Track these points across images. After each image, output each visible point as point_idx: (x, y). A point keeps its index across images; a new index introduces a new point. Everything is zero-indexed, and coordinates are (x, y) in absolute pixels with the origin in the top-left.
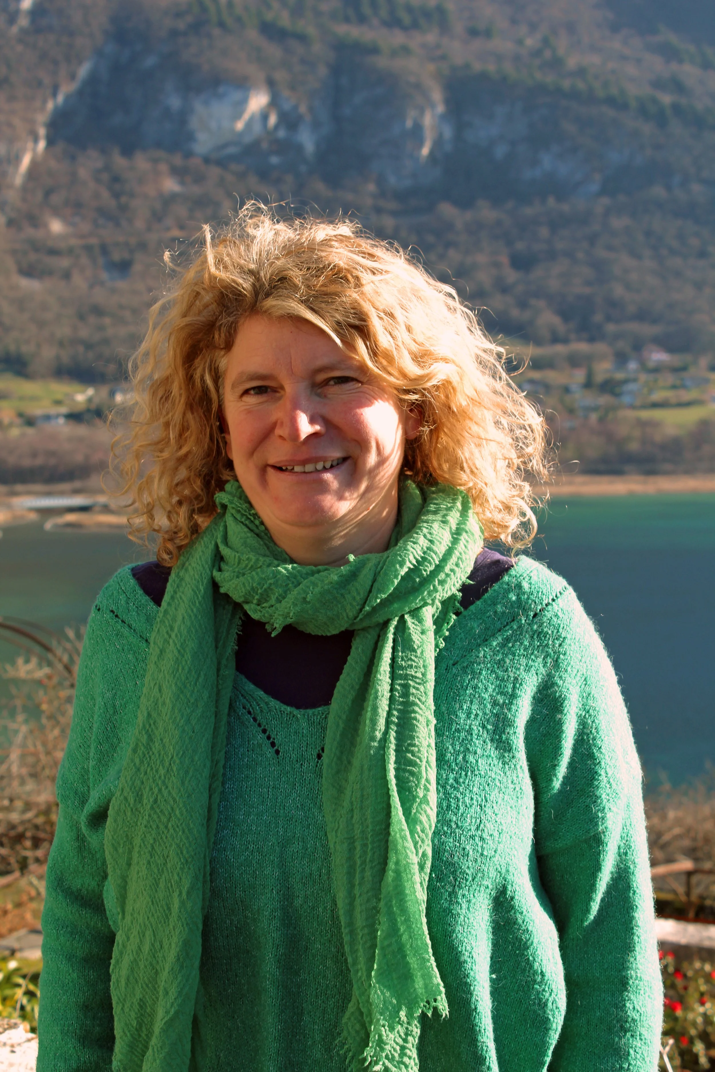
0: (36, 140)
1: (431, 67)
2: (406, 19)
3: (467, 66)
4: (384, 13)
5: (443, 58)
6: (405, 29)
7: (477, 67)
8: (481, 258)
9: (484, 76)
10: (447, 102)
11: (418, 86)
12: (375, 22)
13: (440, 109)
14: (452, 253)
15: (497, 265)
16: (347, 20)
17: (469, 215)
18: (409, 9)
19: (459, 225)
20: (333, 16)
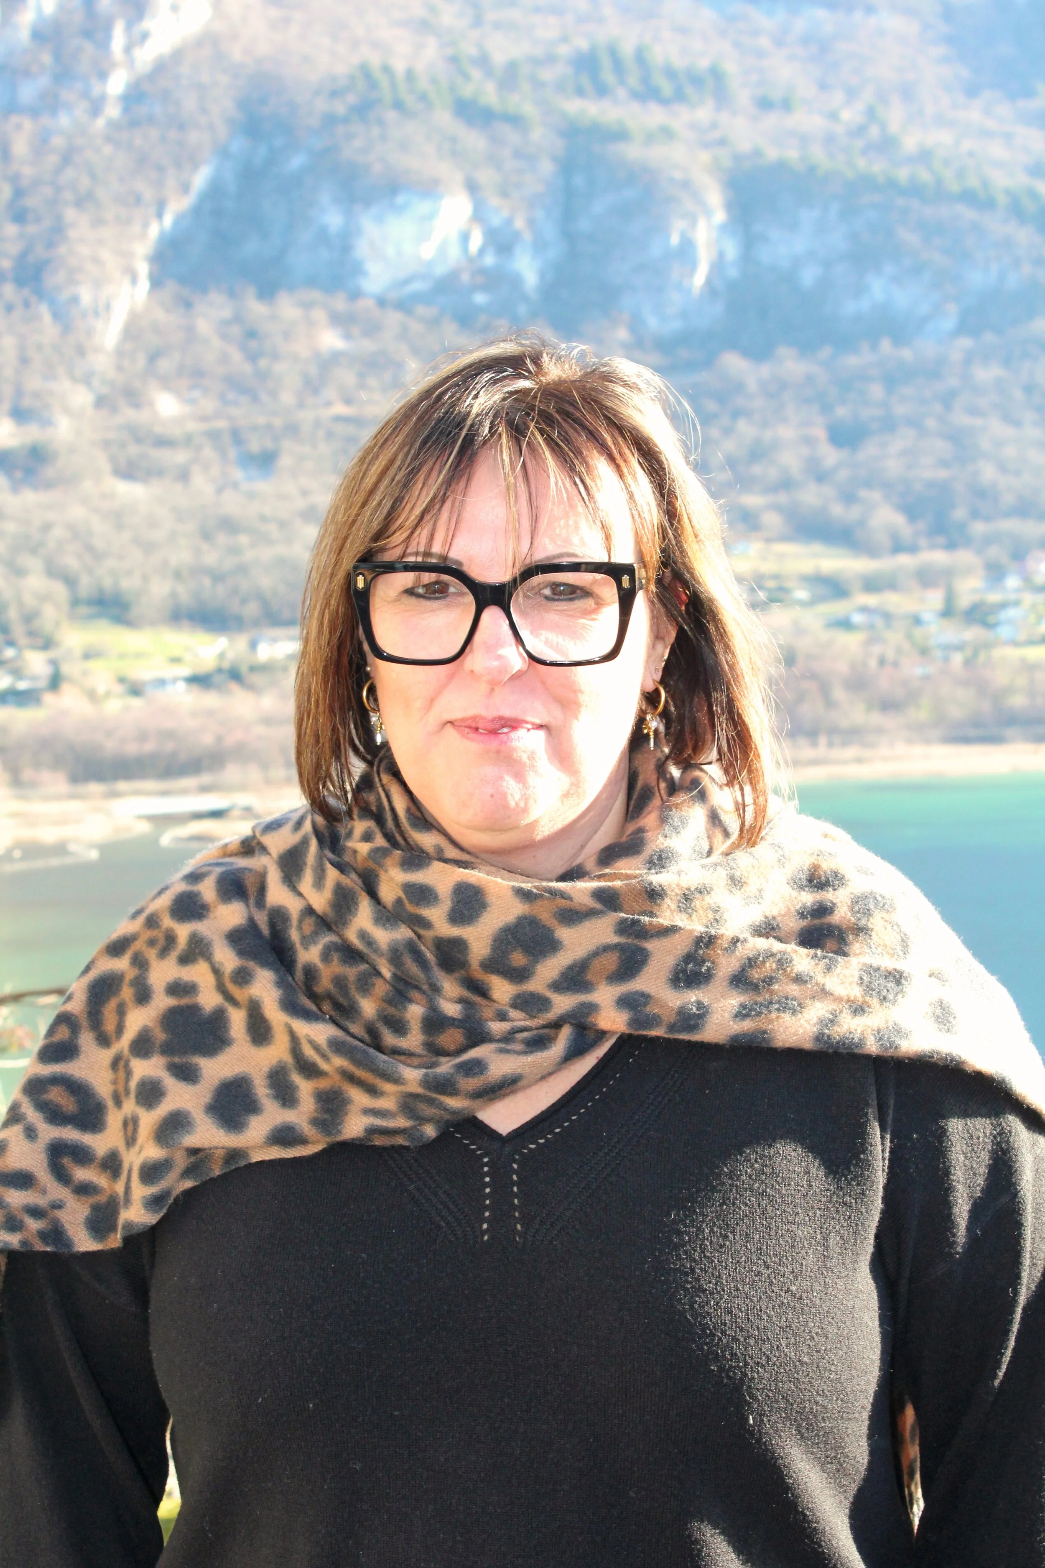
0: (134, 280)
1: (705, 157)
2: (667, 88)
3: (757, 153)
4: (633, 81)
5: (722, 142)
6: (664, 102)
7: (772, 154)
8: (786, 432)
9: (781, 166)
10: (729, 206)
11: (686, 184)
12: (621, 93)
13: (720, 216)
14: (742, 426)
15: (808, 441)
16: (580, 92)
17: (766, 370)
18: (670, 73)
19: (752, 385)
20: (560, 87)
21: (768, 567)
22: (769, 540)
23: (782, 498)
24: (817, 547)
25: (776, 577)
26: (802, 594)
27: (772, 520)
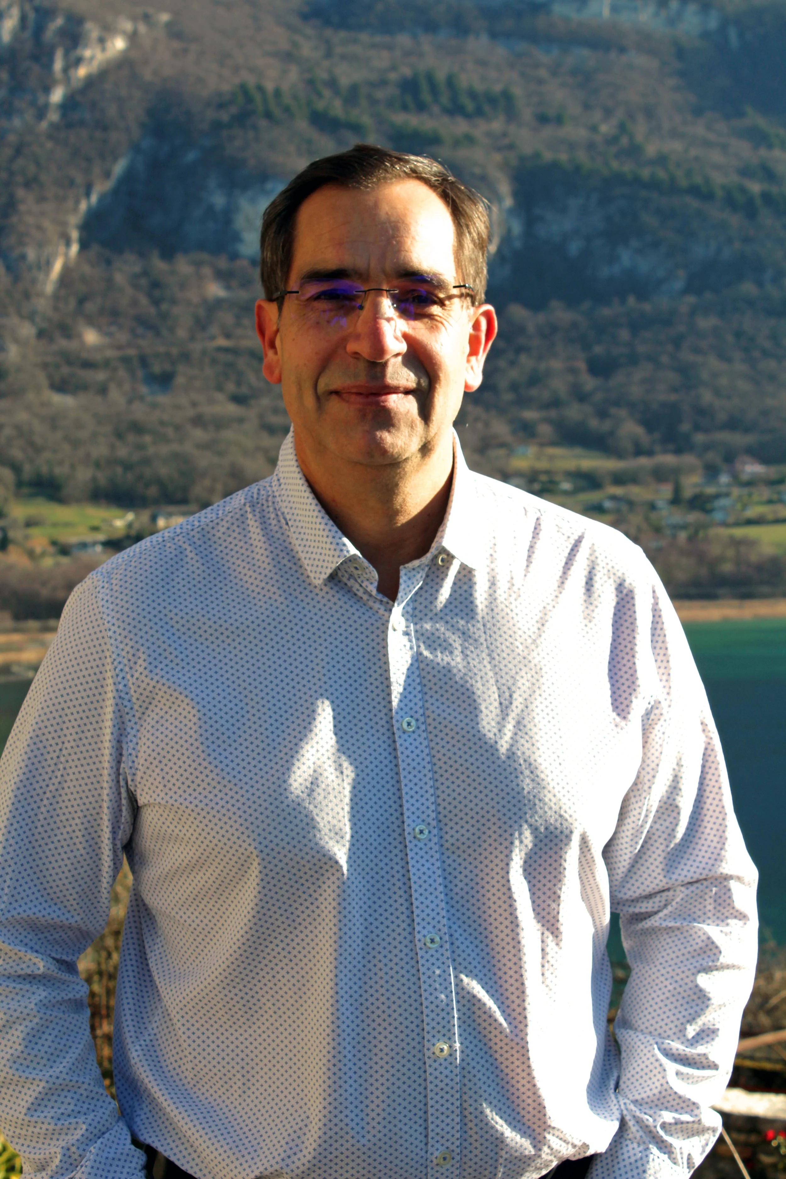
0: (68, 243)
1: (498, 157)
2: (470, 106)
3: (537, 155)
4: (445, 100)
5: (511, 147)
6: (467, 116)
7: (548, 156)
8: (556, 364)
9: (555, 166)
10: (516, 194)
11: (482, 176)
12: (436, 109)
13: (509, 202)
14: (523, 359)
15: (573, 371)
16: (405, 108)
17: (541, 318)
18: (473, 95)
19: (531, 328)
20: (390, 104)
21: (543, 465)
22: (542, 445)
23: (553, 413)
24: (578, 451)
25: (548, 472)
26: (566, 486)
27: (545, 430)
